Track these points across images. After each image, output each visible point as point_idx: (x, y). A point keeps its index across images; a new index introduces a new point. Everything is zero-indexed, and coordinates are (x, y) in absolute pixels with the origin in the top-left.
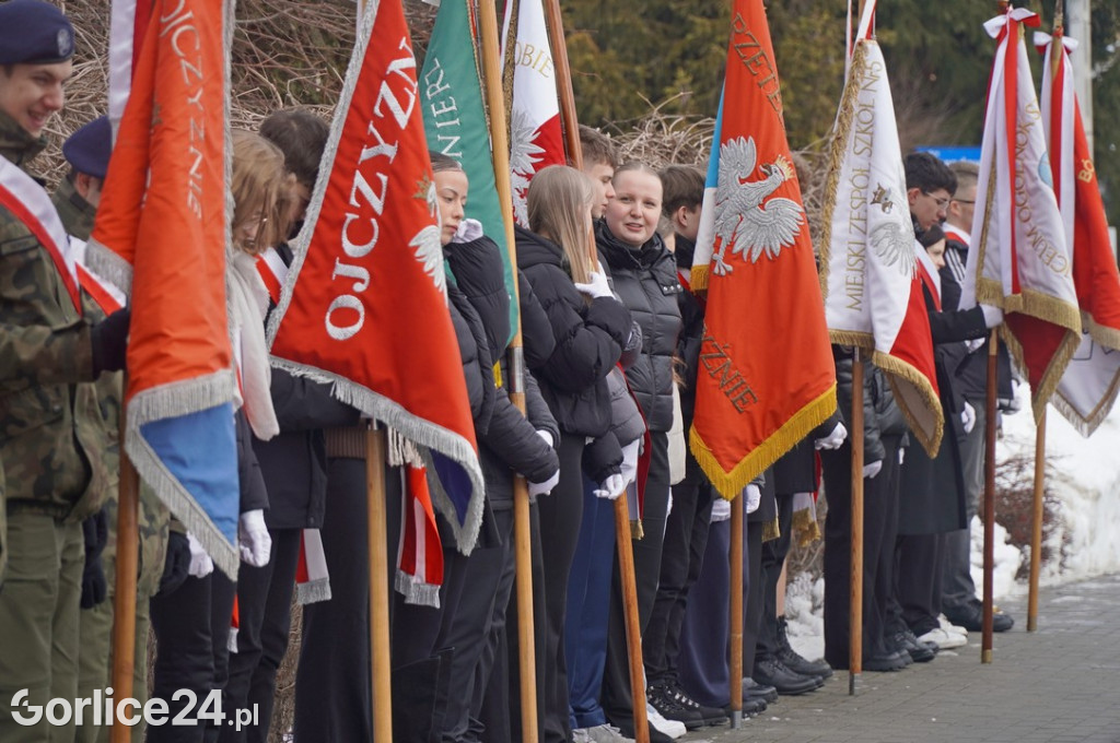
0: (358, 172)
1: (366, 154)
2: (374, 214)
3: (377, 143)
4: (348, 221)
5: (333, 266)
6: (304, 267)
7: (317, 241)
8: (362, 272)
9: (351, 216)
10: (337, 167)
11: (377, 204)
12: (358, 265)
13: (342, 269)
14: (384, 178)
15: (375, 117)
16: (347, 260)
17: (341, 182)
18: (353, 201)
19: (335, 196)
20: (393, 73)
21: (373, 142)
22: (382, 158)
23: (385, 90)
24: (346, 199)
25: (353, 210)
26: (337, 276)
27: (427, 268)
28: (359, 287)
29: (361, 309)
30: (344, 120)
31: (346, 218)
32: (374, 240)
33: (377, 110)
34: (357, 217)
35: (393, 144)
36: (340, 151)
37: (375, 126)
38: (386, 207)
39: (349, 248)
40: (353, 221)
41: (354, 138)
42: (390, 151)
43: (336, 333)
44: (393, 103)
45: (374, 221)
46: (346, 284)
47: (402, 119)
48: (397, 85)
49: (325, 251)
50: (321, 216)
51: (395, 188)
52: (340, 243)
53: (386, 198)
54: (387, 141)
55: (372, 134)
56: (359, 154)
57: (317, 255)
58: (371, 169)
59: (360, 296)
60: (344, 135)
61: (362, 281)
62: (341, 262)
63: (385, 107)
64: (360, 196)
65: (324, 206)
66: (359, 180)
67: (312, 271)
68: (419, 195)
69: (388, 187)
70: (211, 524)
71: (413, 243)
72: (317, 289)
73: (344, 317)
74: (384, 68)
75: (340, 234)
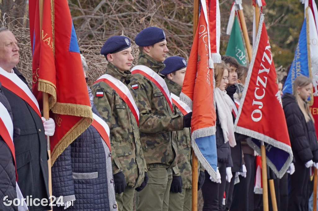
0: (258, 77)
1: (260, 71)
2: (264, 88)
3: (263, 68)
5: (252, 102)
6: (244, 102)
7: (248, 95)
8: (261, 103)
9: (257, 88)
10: (252, 75)
11: (265, 85)
12: (260, 101)
13: (255, 103)
14: (266, 78)
15: (262, 61)
17: (254, 79)
18: (257, 84)
19: (252, 83)
20: (267, 50)
21: (262, 68)
22: (265, 73)
23: (265, 54)
24: (255, 84)
25: (257, 87)
26: (254, 105)
27: (280, 102)
29: (261, 113)
30: (254, 62)
31: (255, 89)
32: (264, 95)
33: (263, 60)
35: (268, 69)
36: (253, 71)
37: (262, 64)
38: (267, 86)
39: (257, 97)
40: (258, 90)
41: (257, 67)
42: (268, 71)
43: (255, 120)
44: (267, 58)
45: (264, 89)
46: (257, 107)
47: (270, 62)
48: (268, 53)
49: (250, 98)
50: (249, 88)
51: (270, 80)
52: (254, 96)
53: (267, 83)
54: (266, 68)
55: (262, 66)
56: (258, 71)
57: (248, 99)
58: (262, 76)
59: (261, 110)
60: (254, 66)
61: (261, 106)
62: (255, 100)
63: (265, 59)
64: (259, 83)
65: (249, 86)
66: (259, 79)
67: (247, 103)
68: (275, 82)
69: (268, 80)
70: (210, 166)
71: (276, 95)
72: (249, 108)
73: (257, 115)
74: (265, 49)
75: (254, 93)
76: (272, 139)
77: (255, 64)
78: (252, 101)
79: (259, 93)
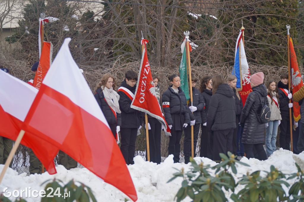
0: (143, 80)
1: (143, 78)
2: (145, 86)
7: (138, 90)
8: (144, 94)
9: (142, 86)
10: (140, 80)
11: (145, 85)
13: (141, 94)
14: (145, 81)
15: (144, 73)
16: (142, 92)
17: (141, 82)
18: (142, 84)
21: (144, 76)
22: (145, 78)
23: (145, 69)
24: (141, 84)
25: (142, 85)
27: (151, 93)
28: (143, 96)
29: (144, 99)
36: (140, 78)
39: (142, 91)
41: (142, 76)
42: (146, 77)
43: (141, 102)
44: (146, 71)
46: (142, 96)
47: (147, 73)
48: (147, 68)
49: (139, 91)
51: (147, 82)
54: (146, 76)
56: (142, 78)
59: (143, 97)
61: (144, 95)
63: (145, 71)
65: (139, 85)
66: (143, 82)
67: (138, 94)
68: (150, 83)
71: (149, 90)
73: (142, 100)
74: (145, 66)
75: (141, 89)
76: (149, 112)
77: (141, 74)
79: (143, 89)
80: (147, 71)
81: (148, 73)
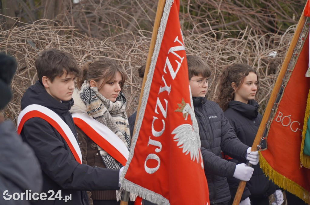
0: (158, 98)
1: (161, 90)
2: (163, 118)
3: (164, 85)
4: (154, 120)
6: (138, 140)
7: (143, 128)
8: (159, 144)
9: (155, 118)
10: (150, 95)
11: (164, 113)
12: (157, 140)
13: (151, 142)
14: (166, 101)
15: (164, 73)
16: (154, 138)
17: (152, 102)
18: (156, 111)
19: (150, 108)
20: (171, 53)
22: (166, 92)
23: (168, 61)
24: (153, 110)
25: (156, 115)
26: (150, 145)
28: (157, 150)
29: (159, 160)
30: (153, 74)
31: (153, 118)
32: (163, 129)
33: (165, 70)
34: (157, 118)
35: (170, 86)
36: (152, 88)
37: (164, 77)
38: (168, 114)
39: (155, 133)
40: (156, 120)
41: (157, 82)
42: (168, 89)
43: (149, 171)
44: (171, 68)
45: (163, 121)
46: (153, 148)
47: (174, 75)
48: (173, 59)
50: (145, 117)
52: (150, 130)
53: (168, 110)
54: (168, 85)
55: (163, 81)
56: (159, 90)
57: (143, 134)
58: (162, 97)
59: (158, 154)
60: (153, 81)
61: (159, 148)
62: (151, 139)
63: (167, 69)
64: (158, 109)
66: (158, 102)
72: (142, 149)
73: (153, 163)
74: (168, 51)
75: (151, 126)
77: (155, 76)
78: (148, 140)
79: (158, 127)
80: (175, 69)
81: (177, 76)
